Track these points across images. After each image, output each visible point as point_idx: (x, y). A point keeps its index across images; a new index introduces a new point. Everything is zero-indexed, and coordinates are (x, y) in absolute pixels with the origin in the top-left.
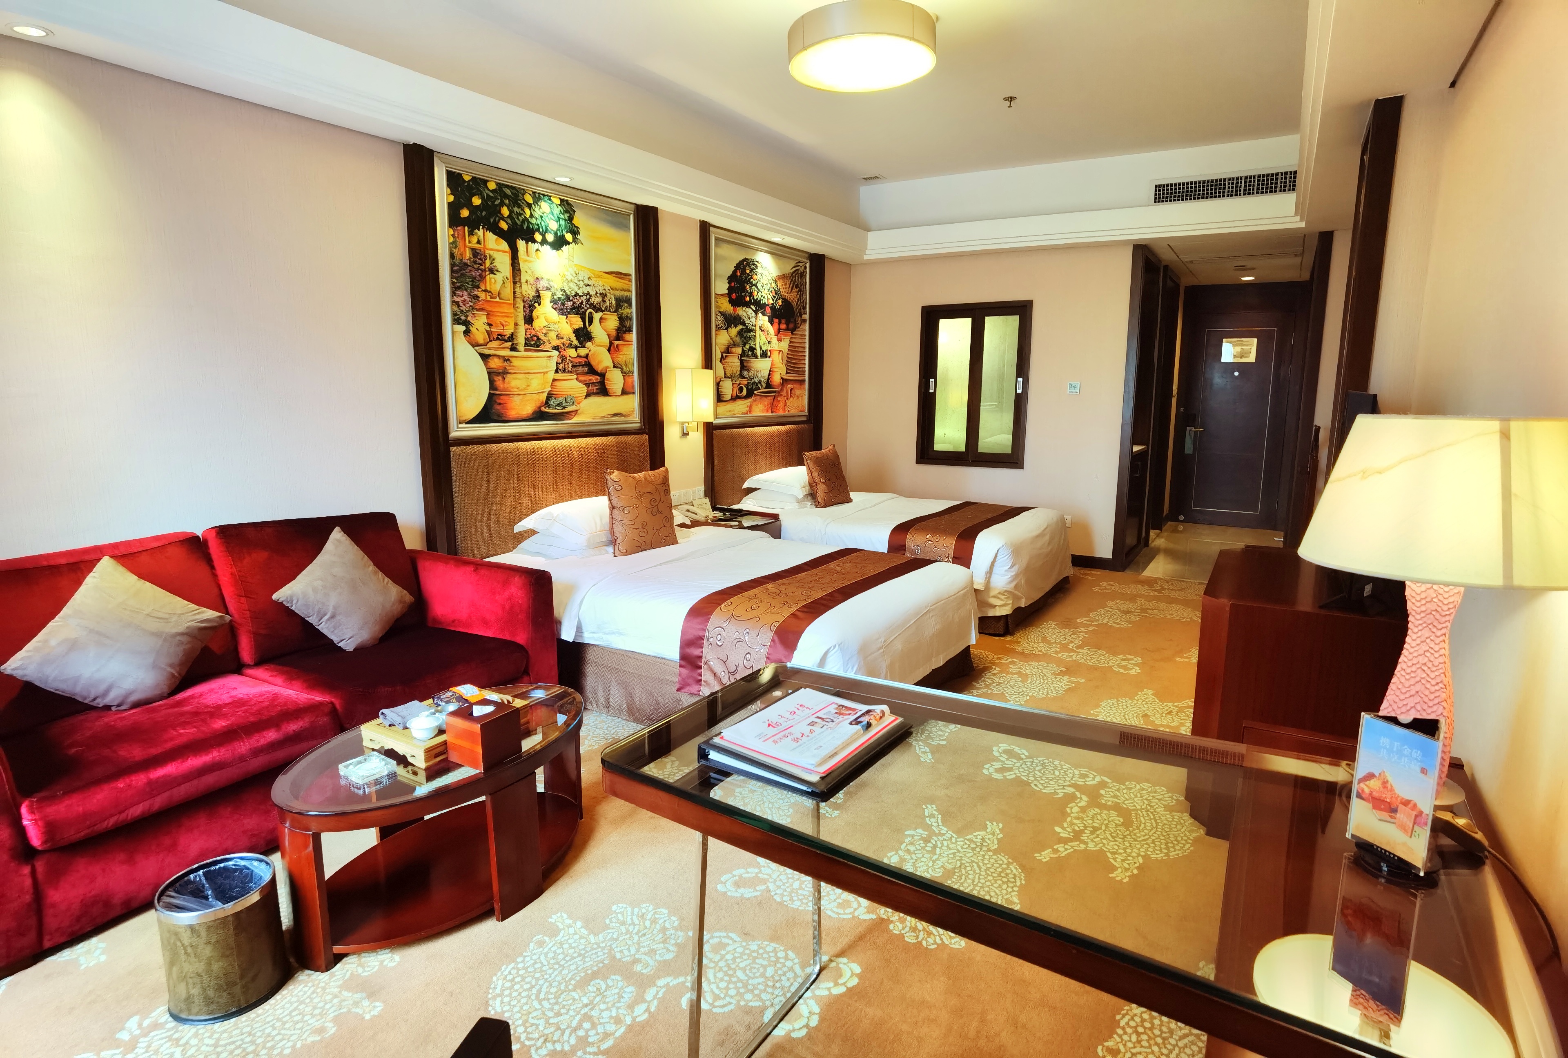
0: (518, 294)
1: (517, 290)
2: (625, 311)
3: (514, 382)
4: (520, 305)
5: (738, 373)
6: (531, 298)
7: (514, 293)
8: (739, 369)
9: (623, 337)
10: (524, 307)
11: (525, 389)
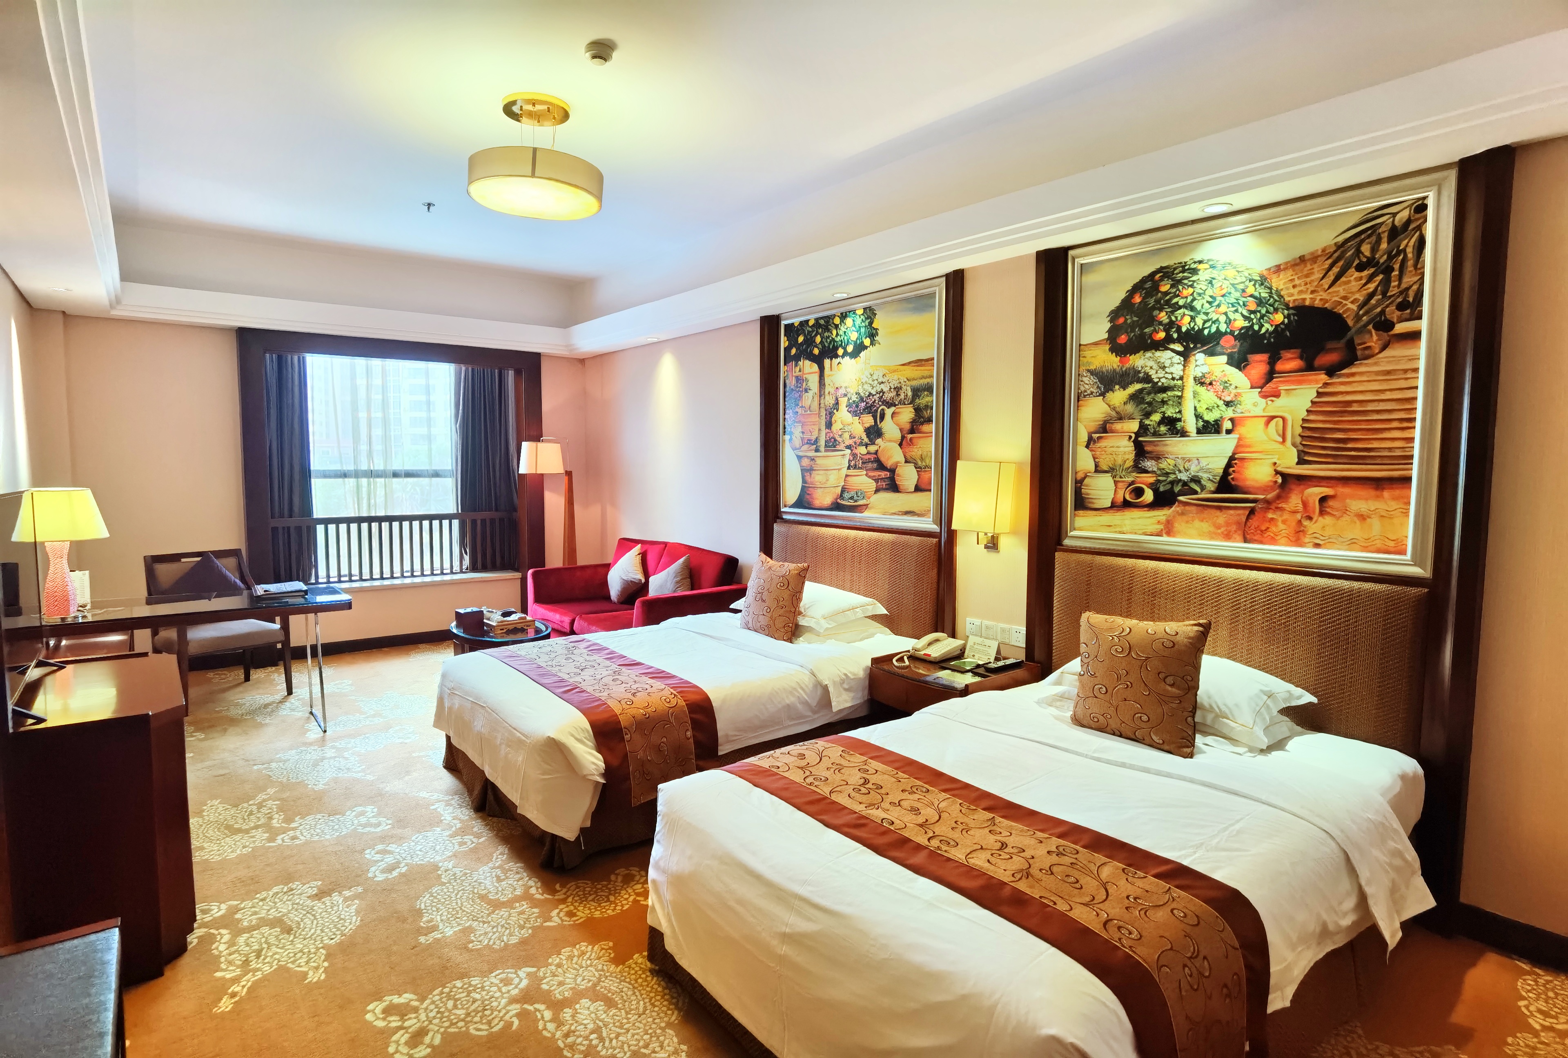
0: (822, 405)
1: (822, 401)
2: (923, 401)
3: (817, 477)
4: (823, 413)
5: (1130, 463)
6: (831, 405)
7: (820, 404)
8: (1132, 456)
9: (918, 429)
10: (826, 415)
11: (825, 483)
